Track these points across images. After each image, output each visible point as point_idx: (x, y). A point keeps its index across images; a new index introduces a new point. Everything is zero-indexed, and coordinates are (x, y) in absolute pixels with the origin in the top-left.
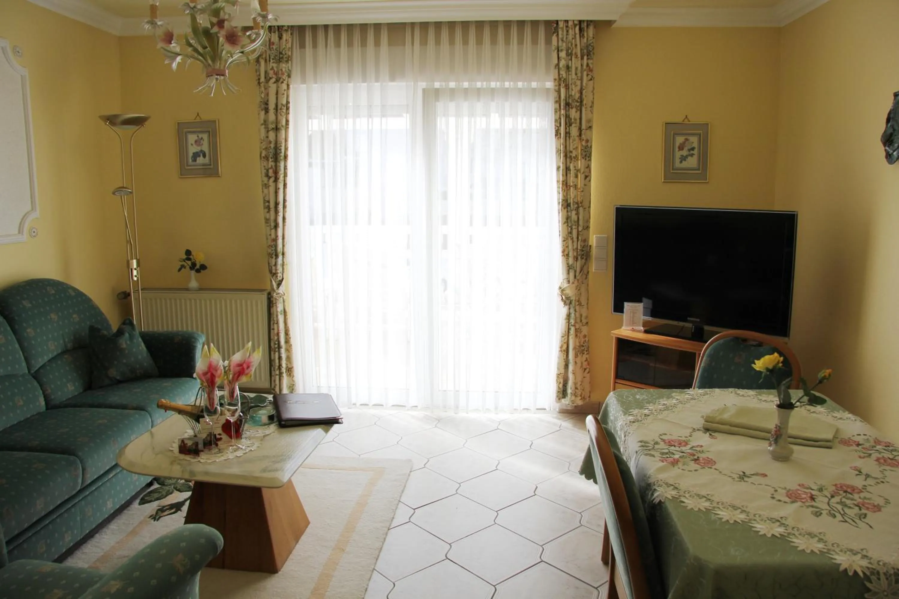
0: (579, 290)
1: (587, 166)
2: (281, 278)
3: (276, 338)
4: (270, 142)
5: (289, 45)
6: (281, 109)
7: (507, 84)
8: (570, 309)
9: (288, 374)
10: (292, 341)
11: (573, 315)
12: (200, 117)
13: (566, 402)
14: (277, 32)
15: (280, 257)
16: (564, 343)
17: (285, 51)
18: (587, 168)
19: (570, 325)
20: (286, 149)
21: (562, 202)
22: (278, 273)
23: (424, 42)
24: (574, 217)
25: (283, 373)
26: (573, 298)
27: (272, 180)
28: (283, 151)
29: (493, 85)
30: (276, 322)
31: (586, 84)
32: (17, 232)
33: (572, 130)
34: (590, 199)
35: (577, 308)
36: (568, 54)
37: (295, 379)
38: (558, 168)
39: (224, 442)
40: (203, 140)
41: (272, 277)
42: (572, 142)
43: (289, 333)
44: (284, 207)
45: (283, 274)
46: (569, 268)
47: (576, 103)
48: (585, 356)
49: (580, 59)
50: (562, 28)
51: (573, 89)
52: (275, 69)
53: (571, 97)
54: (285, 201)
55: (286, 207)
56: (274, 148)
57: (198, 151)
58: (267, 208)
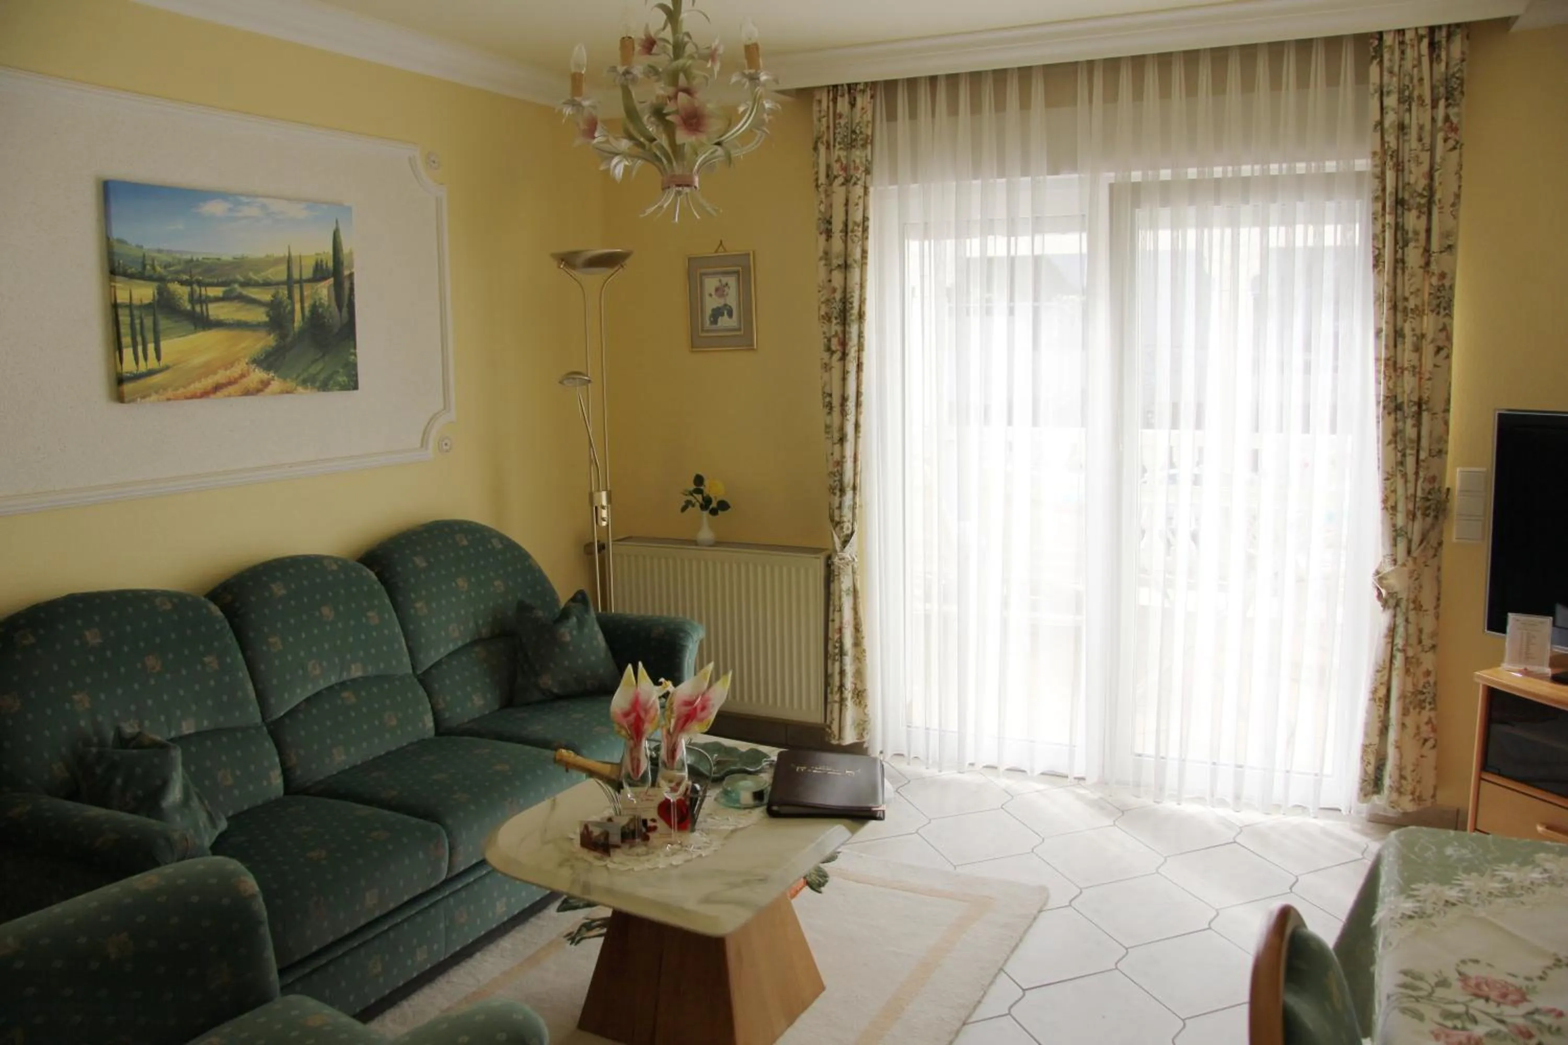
0: (1416, 579)
1: (1441, 327)
2: (849, 532)
3: (837, 636)
4: (834, 290)
5: (869, 117)
6: (853, 231)
7: (1274, 168)
8: (1395, 616)
9: (858, 701)
10: (866, 643)
11: (1401, 630)
12: (723, 247)
13: (1379, 801)
14: (847, 96)
15: (849, 494)
16: (1381, 684)
17: (861, 127)
18: (1441, 330)
19: (1395, 648)
20: (862, 301)
21: (1384, 401)
22: (843, 522)
23: (1111, 96)
24: (1411, 432)
25: (846, 699)
26: (1403, 595)
27: (837, 356)
28: (856, 305)
29: (1246, 170)
30: (837, 608)
31: (1443, 159)
32: (419, 445)
33: (1408, 255)
34: (1449, 394)
35: (1412, 616)
36: (1401, 101)
37: (869, 710)
38: (1378, 333)
39: (661, 834)
40: (729, 288)
41: (834, 529)
42: (1409, 280)
43: (860, 629)
44: (858, 404)
45: (853, 524)
46: (1396, 534)
47: (1418, 199)
48: (1426, 714)
49: (1429, 107)
50: (1391, 48)
51: (1413, 170)
52: (844, 162)
53: (1407, 187)
54: (858, 394)
55: (861, 405)
56: (841, 300)
57: (720, 305)
58: (827, 406)
